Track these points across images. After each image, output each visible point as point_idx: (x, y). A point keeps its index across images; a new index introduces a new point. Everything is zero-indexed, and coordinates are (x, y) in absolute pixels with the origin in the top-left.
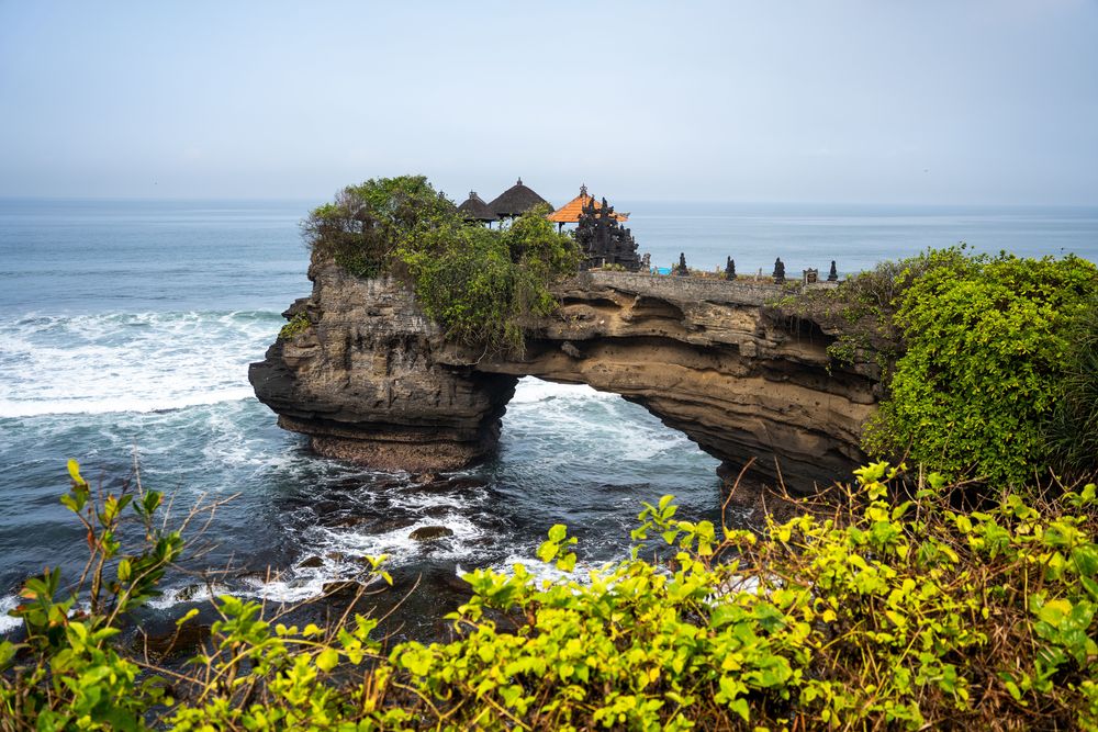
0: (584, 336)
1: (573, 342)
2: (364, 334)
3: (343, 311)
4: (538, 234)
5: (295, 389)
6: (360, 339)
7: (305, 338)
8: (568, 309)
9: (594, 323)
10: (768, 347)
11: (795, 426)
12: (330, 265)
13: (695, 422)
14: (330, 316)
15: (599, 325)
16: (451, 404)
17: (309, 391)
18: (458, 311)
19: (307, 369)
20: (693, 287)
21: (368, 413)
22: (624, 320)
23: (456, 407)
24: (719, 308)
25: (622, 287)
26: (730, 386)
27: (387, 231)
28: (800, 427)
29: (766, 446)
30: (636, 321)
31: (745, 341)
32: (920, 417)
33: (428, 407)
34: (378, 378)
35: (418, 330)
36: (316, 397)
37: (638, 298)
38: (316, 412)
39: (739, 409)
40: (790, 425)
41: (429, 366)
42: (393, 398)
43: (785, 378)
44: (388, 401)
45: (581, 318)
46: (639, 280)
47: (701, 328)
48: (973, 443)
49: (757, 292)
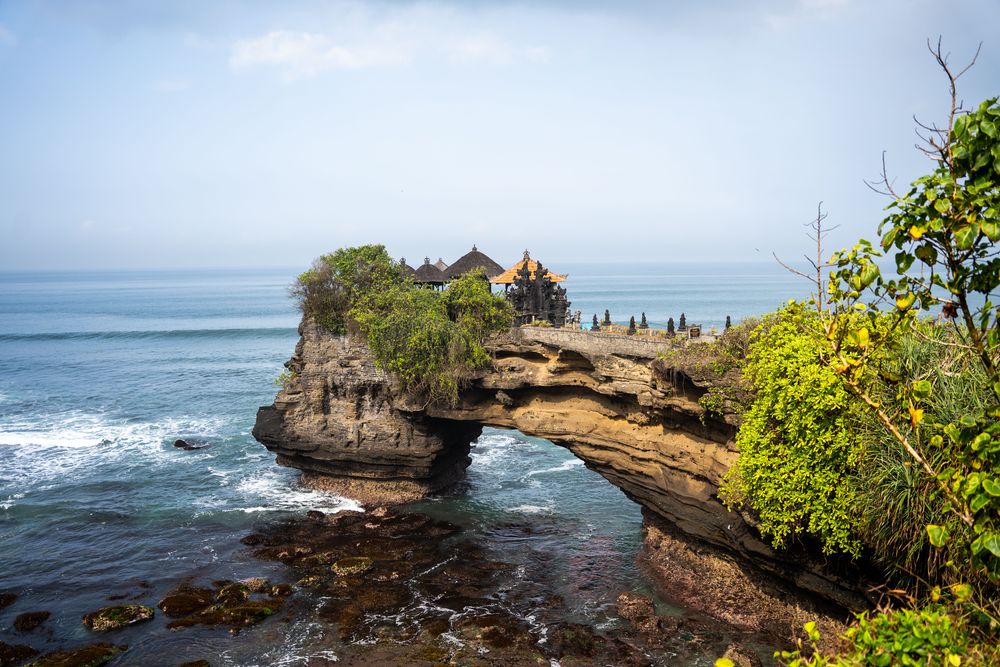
0: (514, 386)
1: (506, 391)
2: (337, 383)
3: (320, 363)
4: (471, 295)
5: (282, 430)
6: (335, 388)
7: (292, 386)
8: (501, 362)
9: (523, 374)
10: (658, 398)
11: (685, 471)
12: (311, 323)
13: (608, 466)
14: (310, 367)
15: (528, 376)
16: (409, 445)
17: (294, 432)
18: (399, 364)
19: (292, 413)
20: (602, 342)
21: (339, 452)
22: (550, 371)
23: (413, 448)
24: (623, 361)
25: (547, 342)
26: (634, 433)
27: (349, 293)
28: (689, 473)
29: (662, 489)
30: (559, 372)
31: (643, 392)
32: (756, 469)
33: (390, 448)
34: (349, 422)
35: (381, 379)
36: (299, 437)
37: (560, 351)
38: (297, 450)
39: (640, 454)
40: (681, 471)
41: (392, 412)
42: (361, 439)
43: (677, 426)
44: (356, 441)
45: (512, 370)
46: (560, 334)
47: (609, 379)
48: (803, 496)
49: (651, 346)
